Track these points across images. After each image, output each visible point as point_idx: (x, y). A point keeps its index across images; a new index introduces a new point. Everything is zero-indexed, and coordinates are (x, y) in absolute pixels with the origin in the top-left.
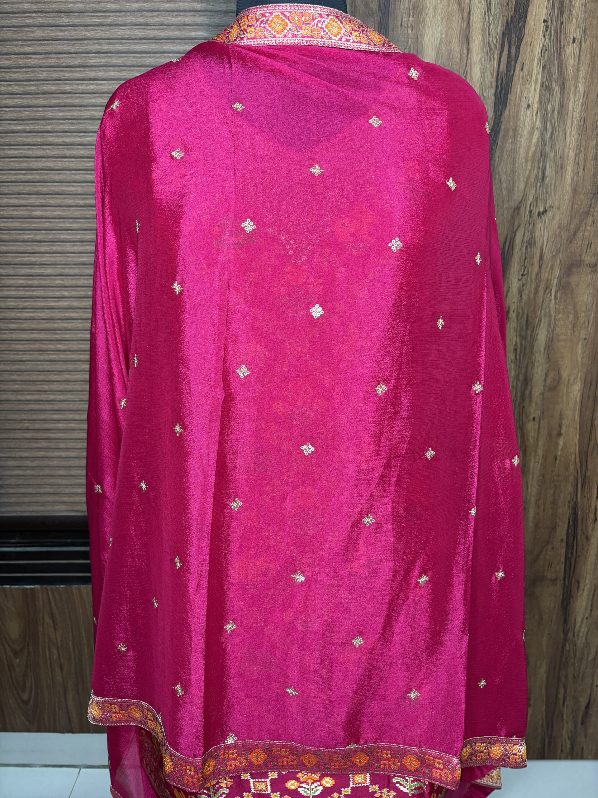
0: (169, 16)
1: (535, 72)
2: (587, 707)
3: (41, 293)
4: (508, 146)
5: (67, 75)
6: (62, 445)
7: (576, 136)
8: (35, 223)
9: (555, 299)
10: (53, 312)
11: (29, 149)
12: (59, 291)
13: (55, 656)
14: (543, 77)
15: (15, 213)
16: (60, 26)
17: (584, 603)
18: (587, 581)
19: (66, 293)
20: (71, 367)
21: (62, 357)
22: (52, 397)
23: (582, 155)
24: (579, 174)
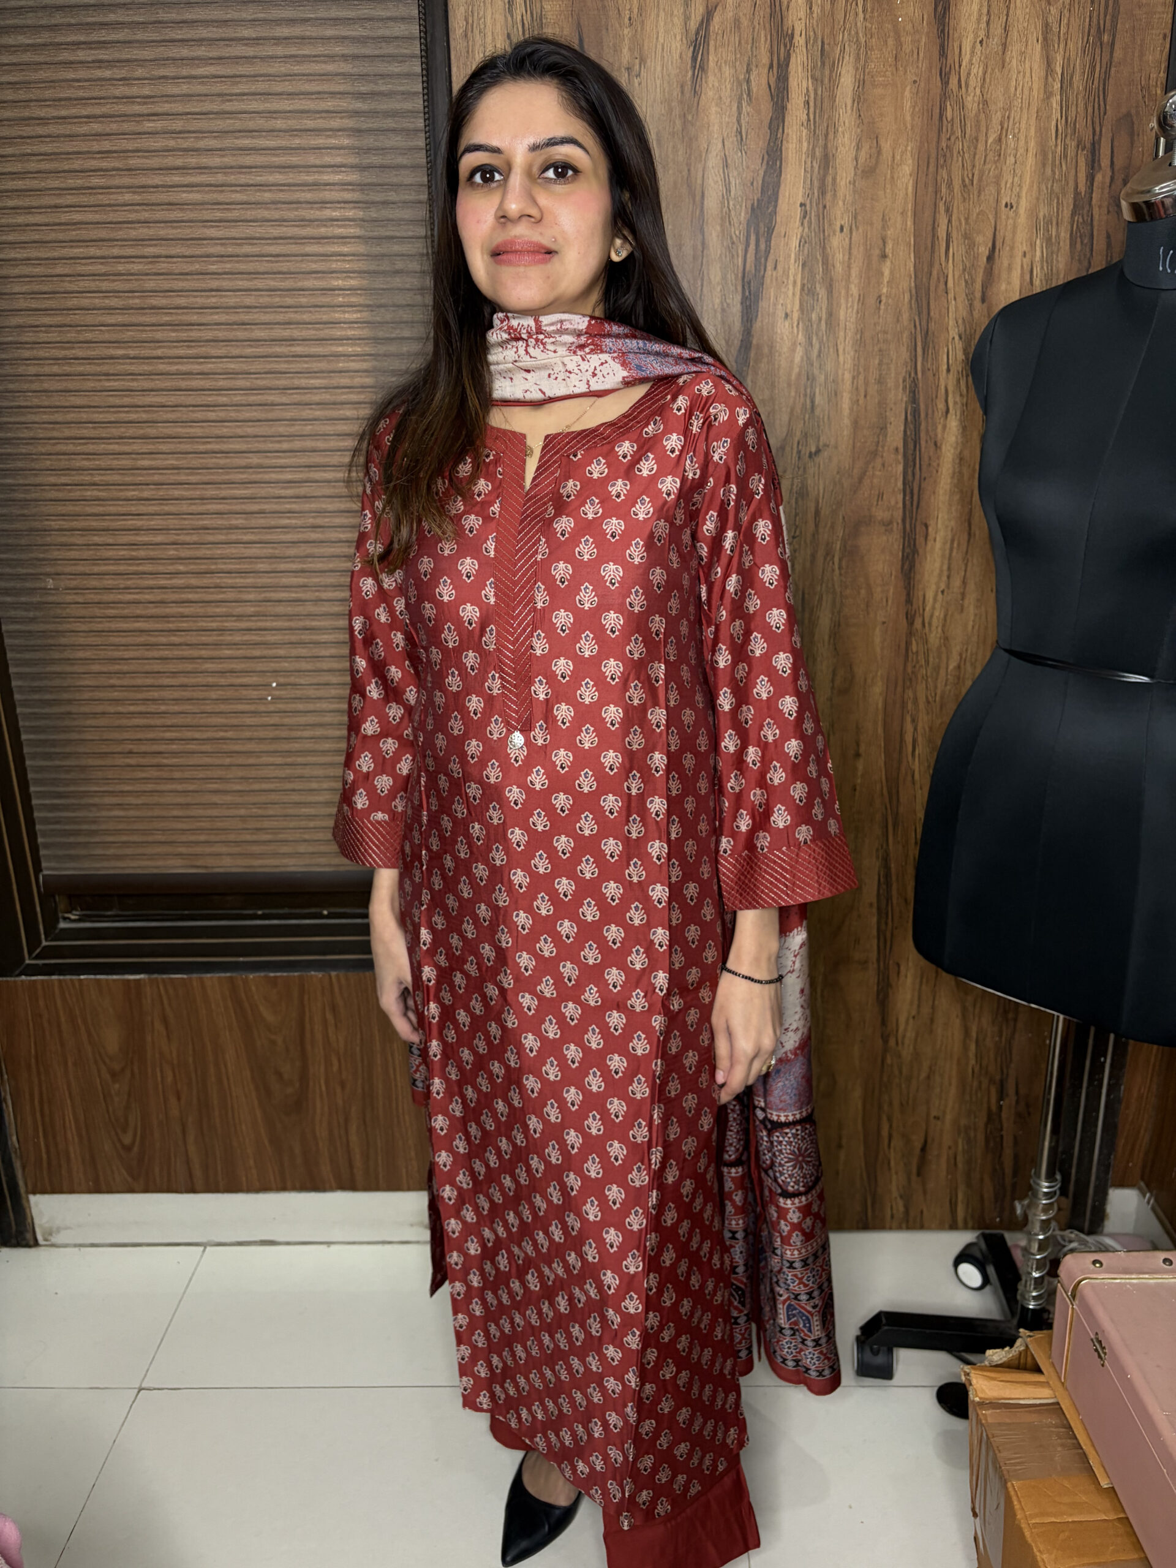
0: (312, 208)
1: (792, 271)
2: (924, 1149)
3: (148, 568)
4: (763, 366)
5: (180, 285)
6: (177, 775)
7: (852, 353)
8: (142, 475)
9: (840, 568)
10: (165, 593)
11: (133, 380)
12: (172, 564)
13: (170, 1079)
14: (803, 278)
15: (115, 462)
16: (171, 222)
17: (908, 996)
18: (910, 964)
19: (181, 568)
20: (189, 667)
21: (177, 653)
22: (163, 708)
23: (861, 377)
24: (861, 402)
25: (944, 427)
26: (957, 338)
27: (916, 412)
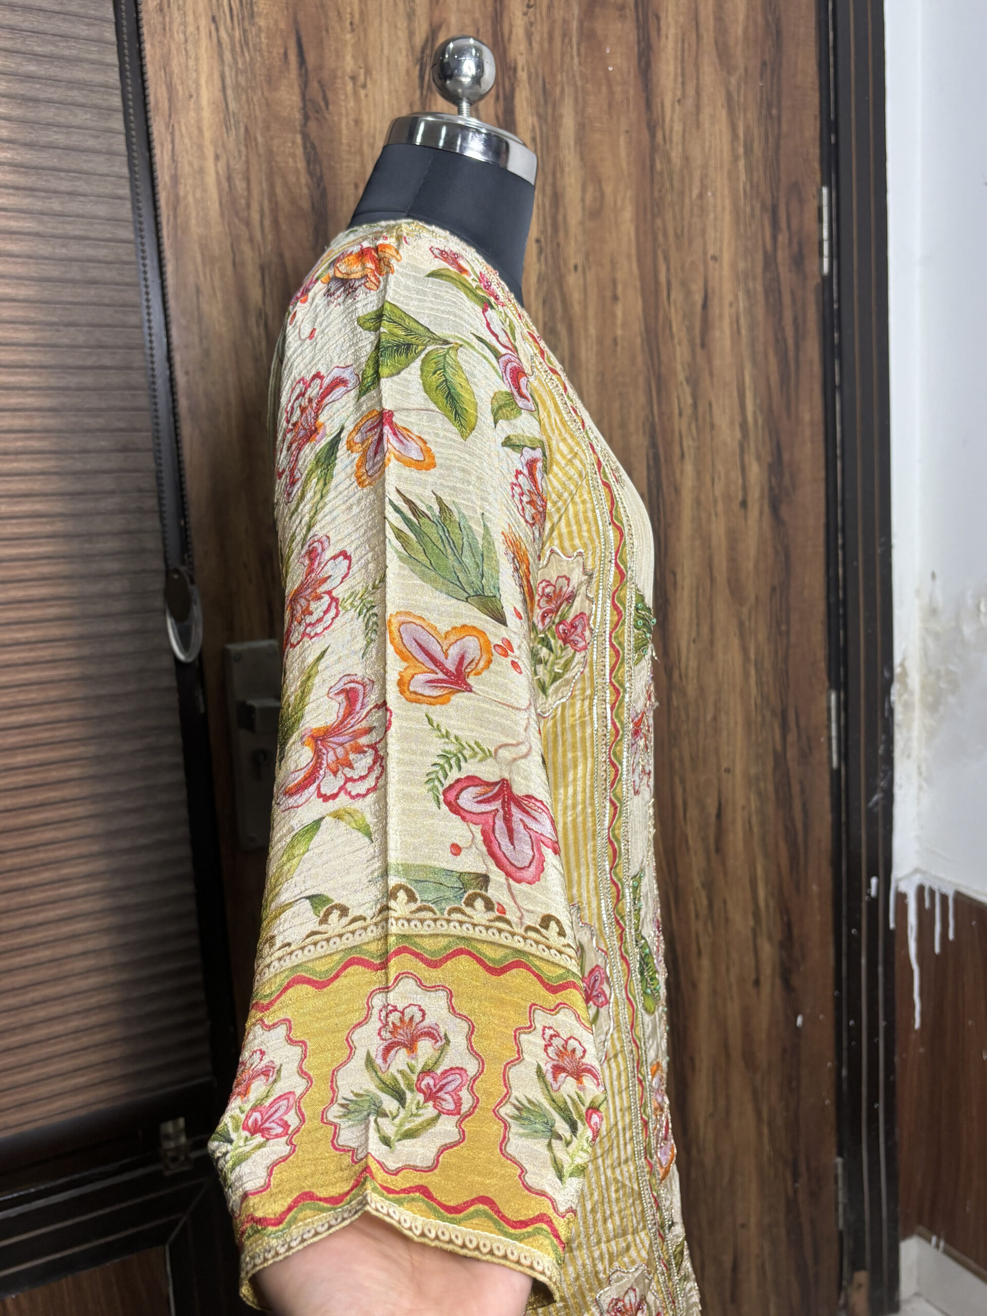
25: (682, 471)
26: (685, 383)
27: (656, 457)
